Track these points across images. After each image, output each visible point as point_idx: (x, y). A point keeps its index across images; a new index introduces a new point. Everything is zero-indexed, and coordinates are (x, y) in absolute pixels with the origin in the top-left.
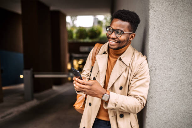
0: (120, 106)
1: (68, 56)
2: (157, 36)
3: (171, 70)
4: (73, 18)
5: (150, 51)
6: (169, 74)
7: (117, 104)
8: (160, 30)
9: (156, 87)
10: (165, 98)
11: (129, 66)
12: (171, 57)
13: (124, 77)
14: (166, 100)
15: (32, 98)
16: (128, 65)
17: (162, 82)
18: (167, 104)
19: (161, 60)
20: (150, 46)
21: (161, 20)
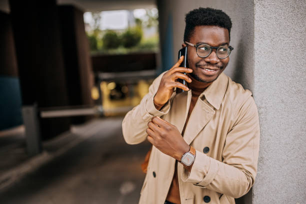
0: (212, 179)
1: (91, 77)
2: (270, 51)
3: (295, 110)
4: (96, 15)
5: (256, 80)
6: (292, 119)
7: (207, 175)
8: (274, 40)
9: (268, 142)
10: (284, 160)
11: (220, 110)
12: (293, 89)
13: (211, 129)
14: (286, 162)
15: (41, 150)
16: (218, 108)
17: (278, 133)
18: (288, 169)
19: (277, 95)
20: (256, 70)
21: (275, 23)
